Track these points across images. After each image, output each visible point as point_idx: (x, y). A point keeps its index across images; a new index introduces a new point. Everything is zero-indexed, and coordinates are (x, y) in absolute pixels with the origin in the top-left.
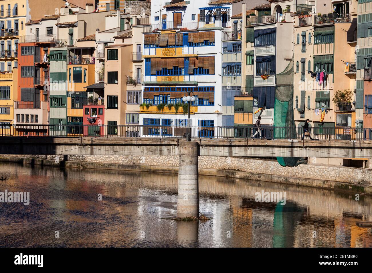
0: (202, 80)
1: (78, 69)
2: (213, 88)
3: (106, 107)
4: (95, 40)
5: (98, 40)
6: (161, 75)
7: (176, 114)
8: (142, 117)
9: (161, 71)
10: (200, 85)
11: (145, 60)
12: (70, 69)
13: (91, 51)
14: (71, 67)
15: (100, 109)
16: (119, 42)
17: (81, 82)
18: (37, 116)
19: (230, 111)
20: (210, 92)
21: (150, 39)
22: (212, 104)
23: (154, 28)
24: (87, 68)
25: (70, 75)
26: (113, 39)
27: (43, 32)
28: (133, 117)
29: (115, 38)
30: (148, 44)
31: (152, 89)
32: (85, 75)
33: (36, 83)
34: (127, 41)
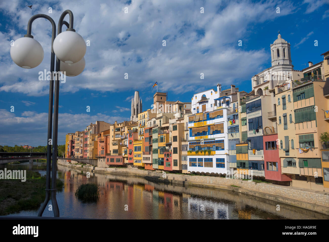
0: (217, 137)
1: (162, 136)
2: (223, 141)
3: (173, 153)
4: (169, 123)
5: (170, 123)
6: (197, 136)
7: (204, 155)
8: (189, 157)
9: (197, 134)
10: (216, 139)
11: (189, 129)
12: (159, 136)
13: (167, 128)
14: (159, 135)
15: (170, 154)
16: (178, 122)
17: (163, 142)
18: (149, 158)
19: (233, 153)
20: (222, 143)
21: (191, 118)
22: (223, 149)
23: (193, 114)
24: (165, 135)
25: (159, 139)
26: (176, 122)
27: (152, 123)
28: (185, 157)
29: (177, 121)
30: (190, 122)
31: (193, 143)
32: (165, 139)
33: (149, 144)
34: (182, 122)
